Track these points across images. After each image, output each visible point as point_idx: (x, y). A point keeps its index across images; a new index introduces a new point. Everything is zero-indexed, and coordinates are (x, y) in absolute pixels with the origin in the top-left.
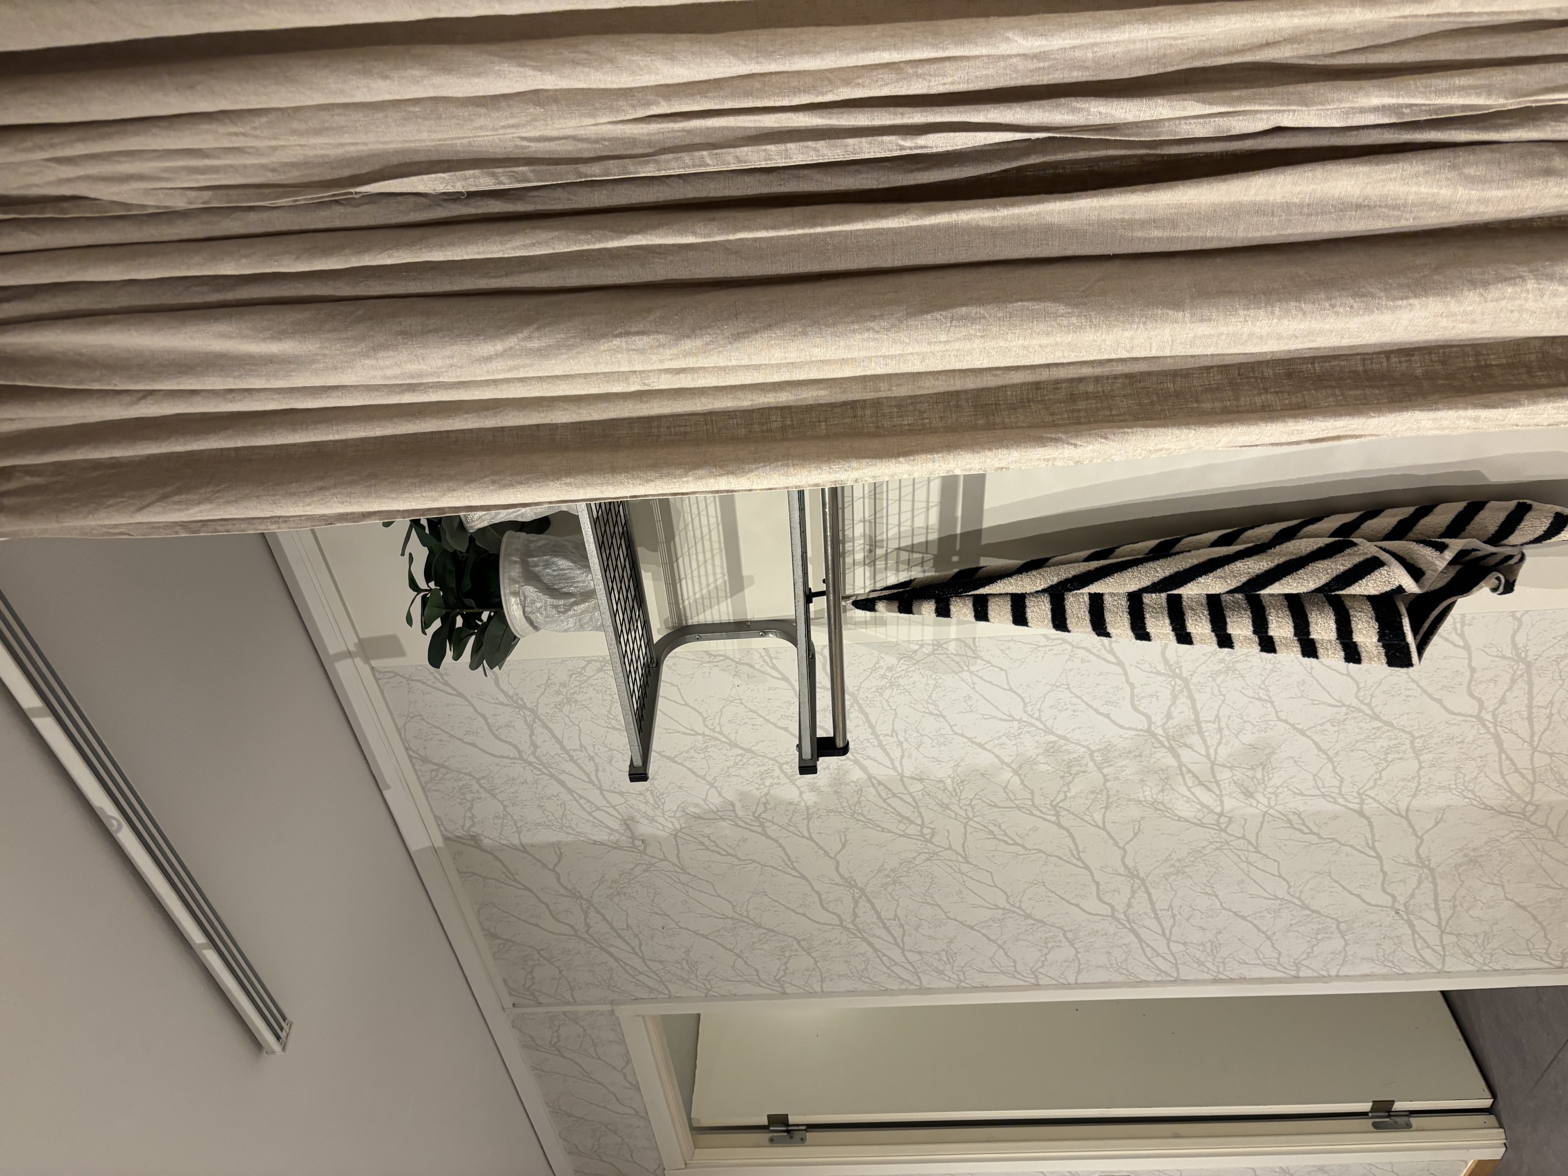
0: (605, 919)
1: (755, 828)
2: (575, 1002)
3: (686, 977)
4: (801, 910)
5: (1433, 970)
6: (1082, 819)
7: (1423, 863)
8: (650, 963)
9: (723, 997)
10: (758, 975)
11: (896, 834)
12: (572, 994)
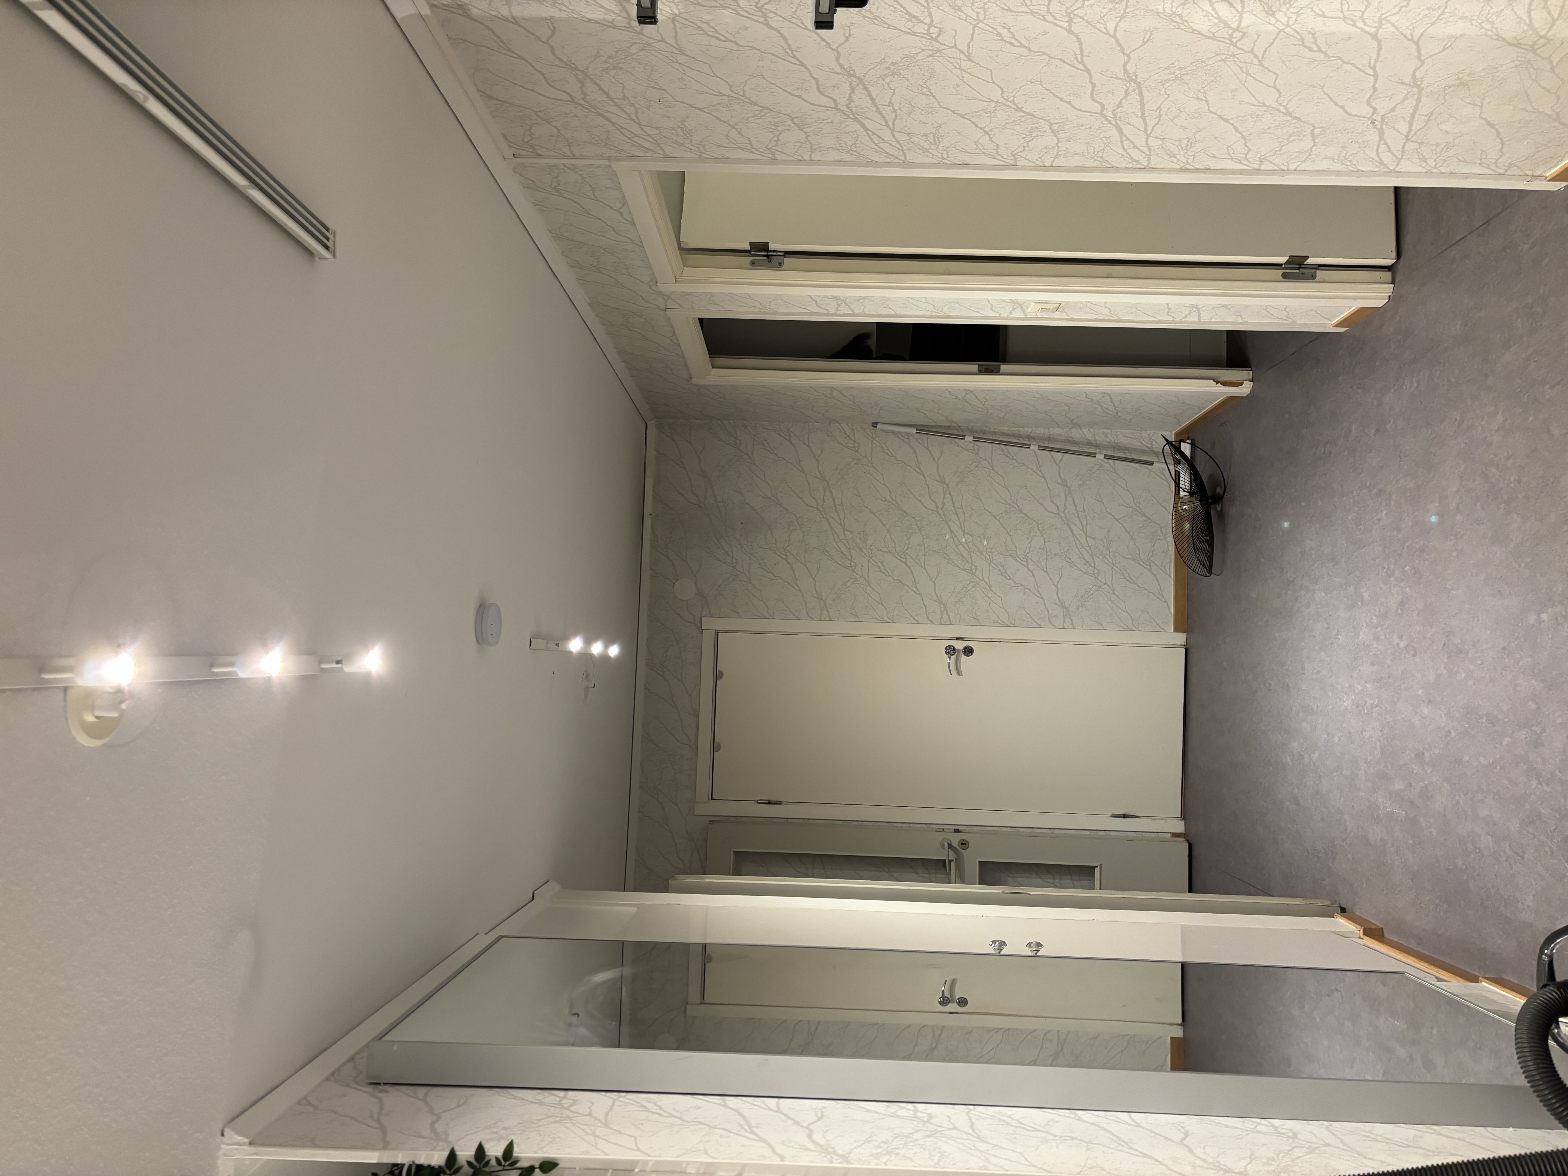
0: (601, 89)
1: (756, 18)
2: (574, 156)
3: (681, 141)
4: (796, 93)
5: (1387, 170)
6: (1094, 27)
7: (1415, 83)
8: (646, 129)
9: (716, 160)
10: (750, 144)
11: (902, 31)
12: (570, 149)
